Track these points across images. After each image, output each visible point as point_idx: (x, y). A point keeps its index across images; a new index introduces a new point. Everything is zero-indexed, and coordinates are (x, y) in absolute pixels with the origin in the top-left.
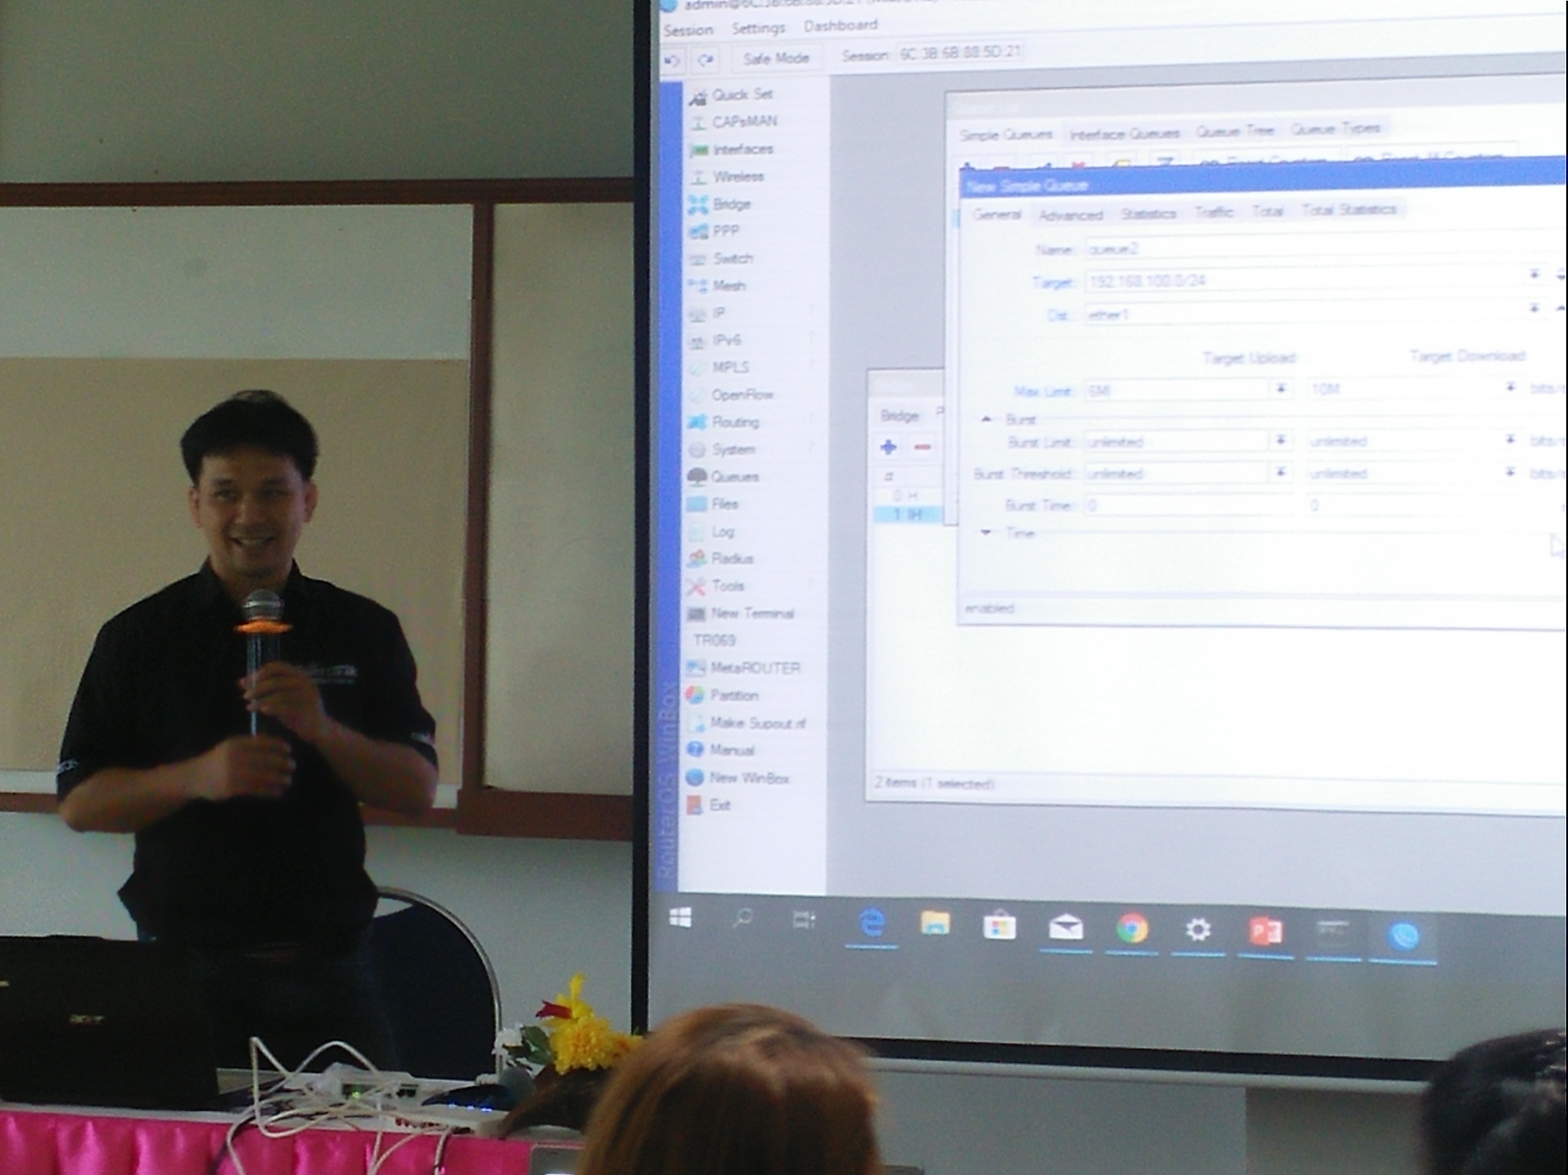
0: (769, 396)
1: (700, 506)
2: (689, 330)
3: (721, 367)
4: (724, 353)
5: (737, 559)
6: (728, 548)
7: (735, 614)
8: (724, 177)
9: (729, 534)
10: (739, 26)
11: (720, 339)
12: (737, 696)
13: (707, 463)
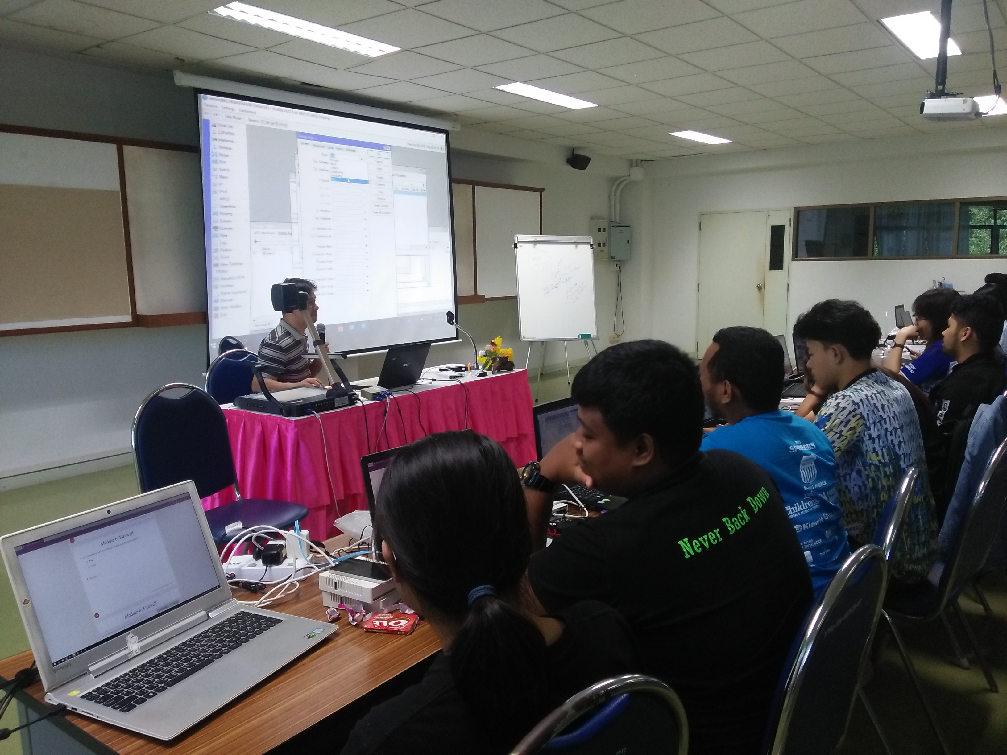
0: (235, 207)
1: (216, 236)
2: (213, 188)
3: (222, 199)
4: (223, 195)
5: (227, 250)
6: (225, 247)
7: (227, 265)
8: (221, 147)
9: (225, 243)
10: (223, 107)
11: (221, 191)
12: (228, 286)
13: (219, 225)
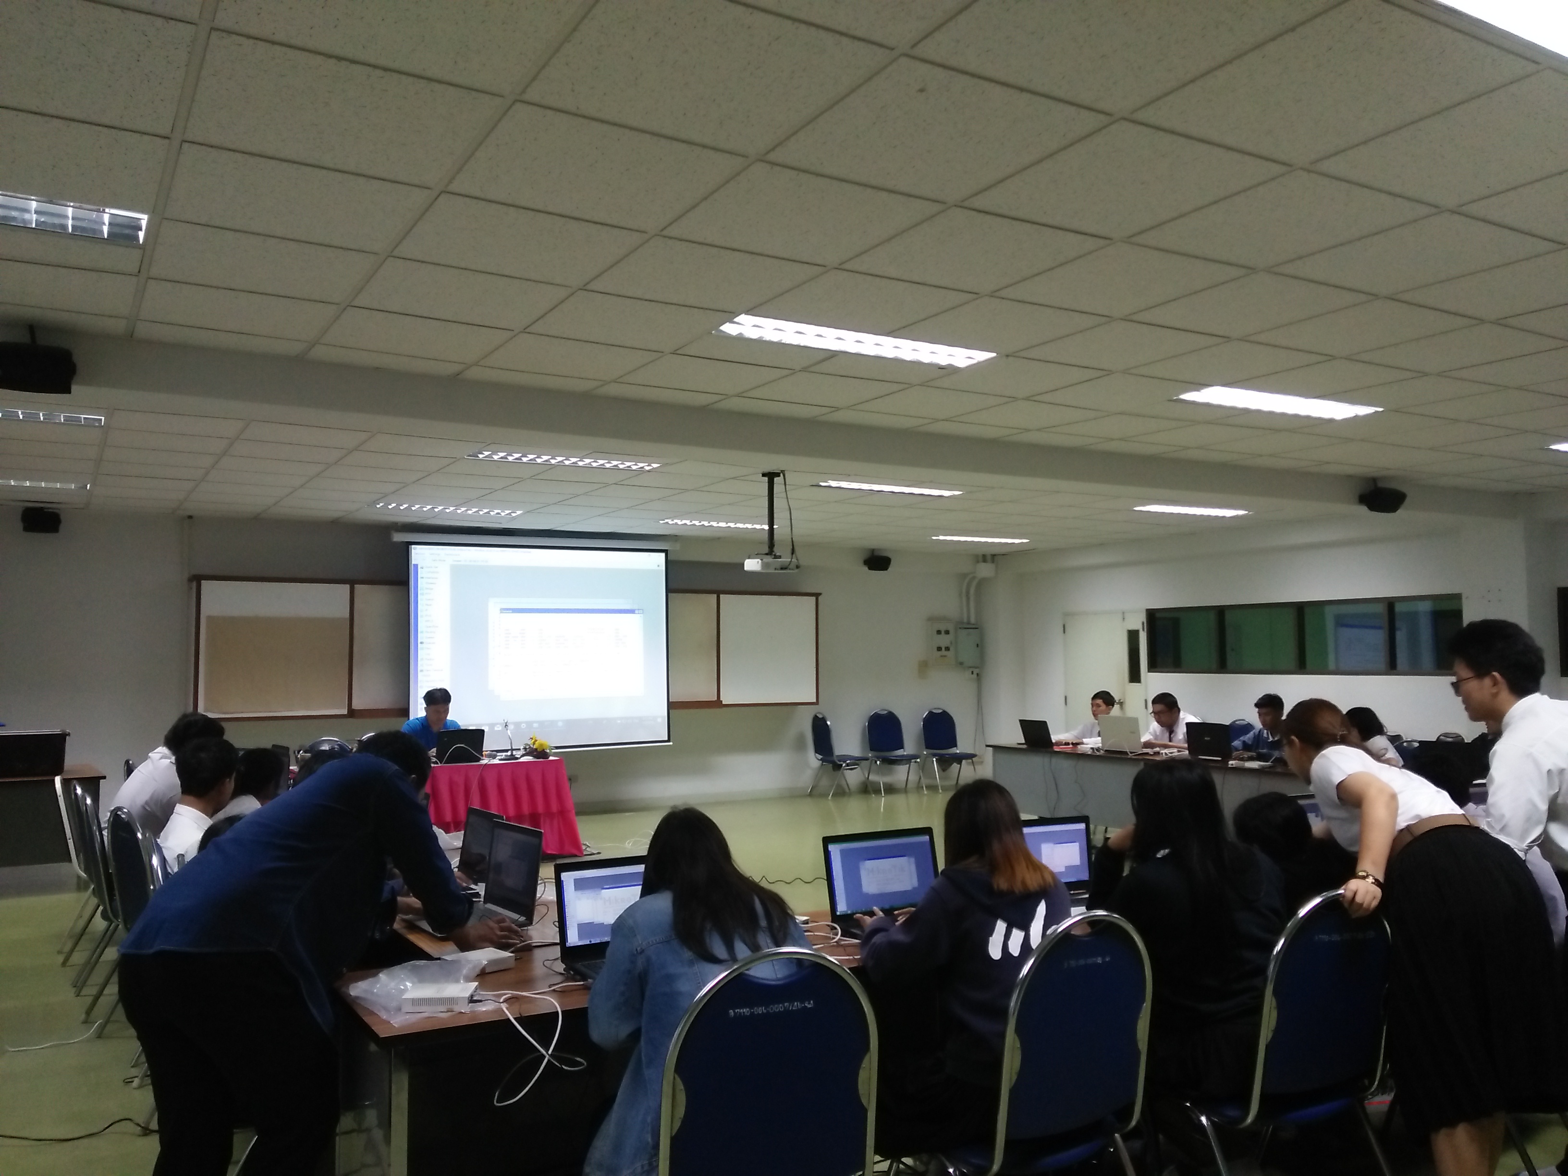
0: (438, 627)
1: (422, 649)
2: (420, 614)
3: (426, 621)
4: (427, 618)
5: (430, 659)
7: (430, 671)
8: (427, 583)
9: (429, 654)
13: (424, 640)
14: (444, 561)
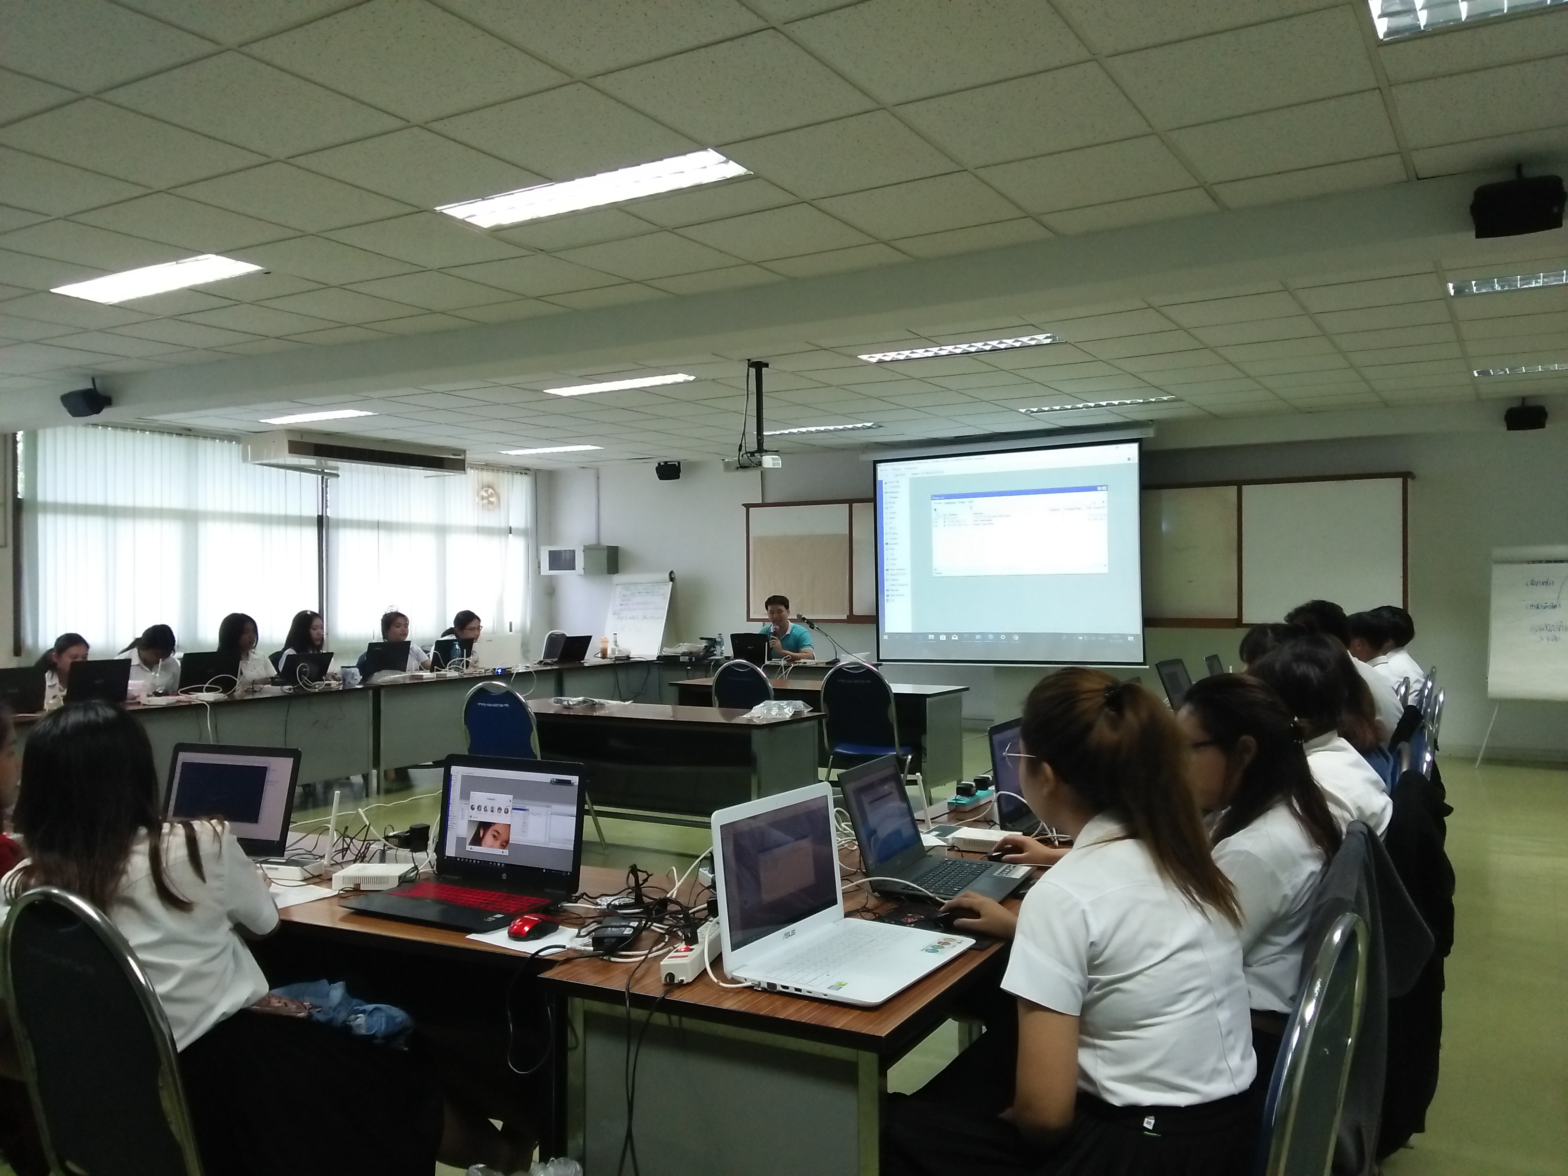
8: (890, 497)
14: (904, 475)
